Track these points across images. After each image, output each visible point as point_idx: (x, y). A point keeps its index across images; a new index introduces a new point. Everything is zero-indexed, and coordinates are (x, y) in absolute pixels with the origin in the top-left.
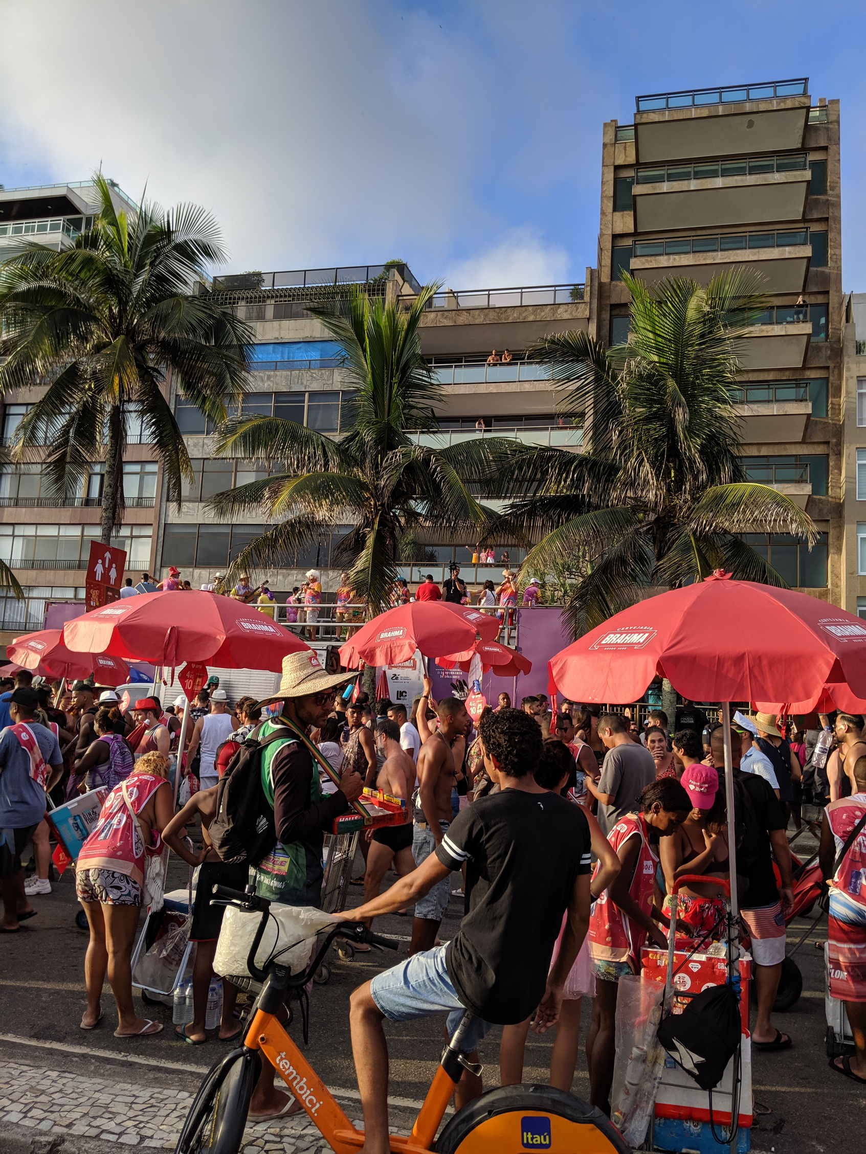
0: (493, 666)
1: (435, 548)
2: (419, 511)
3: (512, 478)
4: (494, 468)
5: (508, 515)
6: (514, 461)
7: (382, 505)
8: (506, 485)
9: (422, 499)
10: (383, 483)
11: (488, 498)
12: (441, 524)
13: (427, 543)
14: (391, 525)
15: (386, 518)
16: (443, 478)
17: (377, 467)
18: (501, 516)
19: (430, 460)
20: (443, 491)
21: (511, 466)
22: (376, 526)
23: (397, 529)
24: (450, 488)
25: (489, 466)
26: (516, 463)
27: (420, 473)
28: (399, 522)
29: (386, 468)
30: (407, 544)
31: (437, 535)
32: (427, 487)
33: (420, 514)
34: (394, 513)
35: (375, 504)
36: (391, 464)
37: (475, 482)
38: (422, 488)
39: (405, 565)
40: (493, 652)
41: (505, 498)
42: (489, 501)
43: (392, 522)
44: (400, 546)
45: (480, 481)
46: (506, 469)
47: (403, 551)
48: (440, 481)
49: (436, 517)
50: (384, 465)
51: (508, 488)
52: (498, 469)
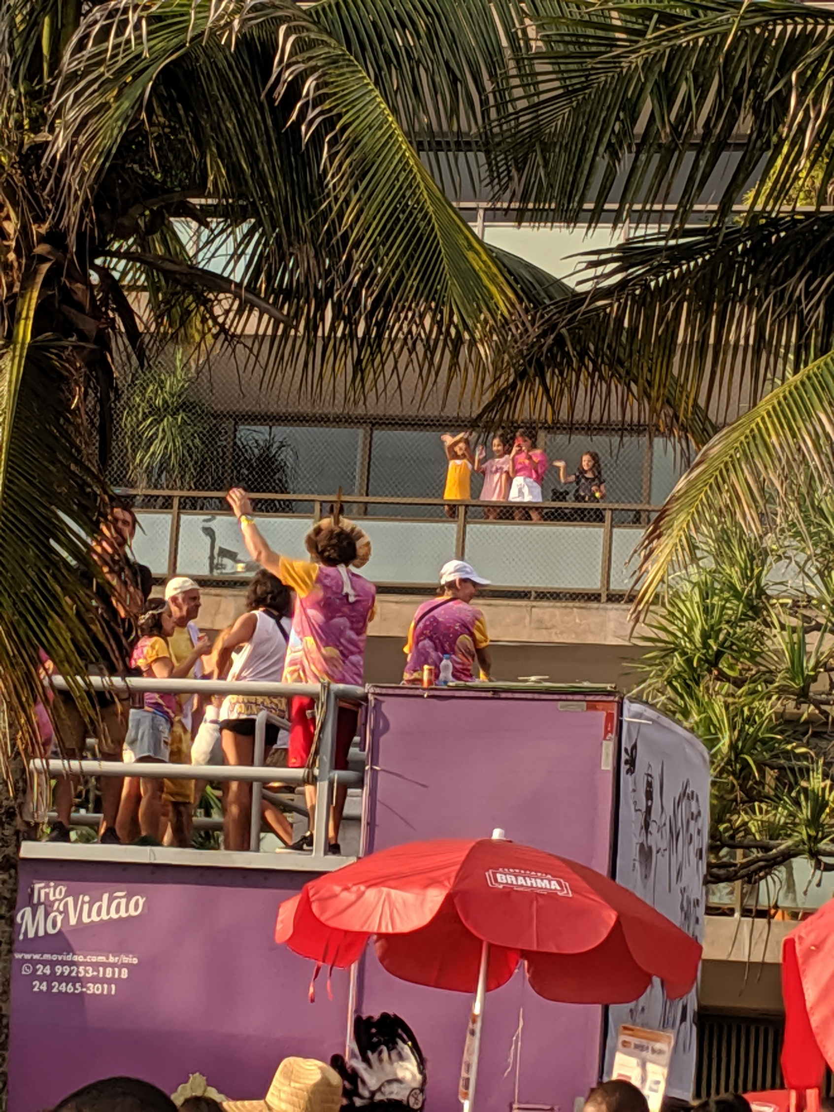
0: (525, 954)
1: (281, 432)
2: (216, 266)
3: (626, 132)
4: (550, 87)
5: (608, 293)
6: (636, 60)
7: (56, 238)
8: (602, 163)
9: (233, 216)
10: (61, 144)
11: (520, 217)
12: (312, 326)
13: (245, 407)
14: (89, 325)
15: (67, 296)
16: (329, 123)
17: (34, 72)
18: (578, 299)
19: (270, 47)
20: (330, 181)
21: (624, 80)
22: (25, 330)
23: (119, 344)
24: (361, 171)
25: (529, 79)
26: (648, 66)
27: (225, 105)
28: (128, 314)
29: (73, 78)
30: (157, 413)
31: (292, 375)
32: (254, 161)
33: (219, 283)
34: (104, 273)
35: (24, 231)
36: (97, 61)
37: (462, 144)
38: (234, 172)
39: (150, 503)
40: (534, 895)
41: (595, 217)
42: (527, 231)
43: (97, 313)
44: (127, 421)
45: (487, 144)
46: (603, 91)
47: (141, 442)
48: (317, 140)
49: (288, 294)
50: (68, 64)
51: (610, 173)
52: (569, 93)
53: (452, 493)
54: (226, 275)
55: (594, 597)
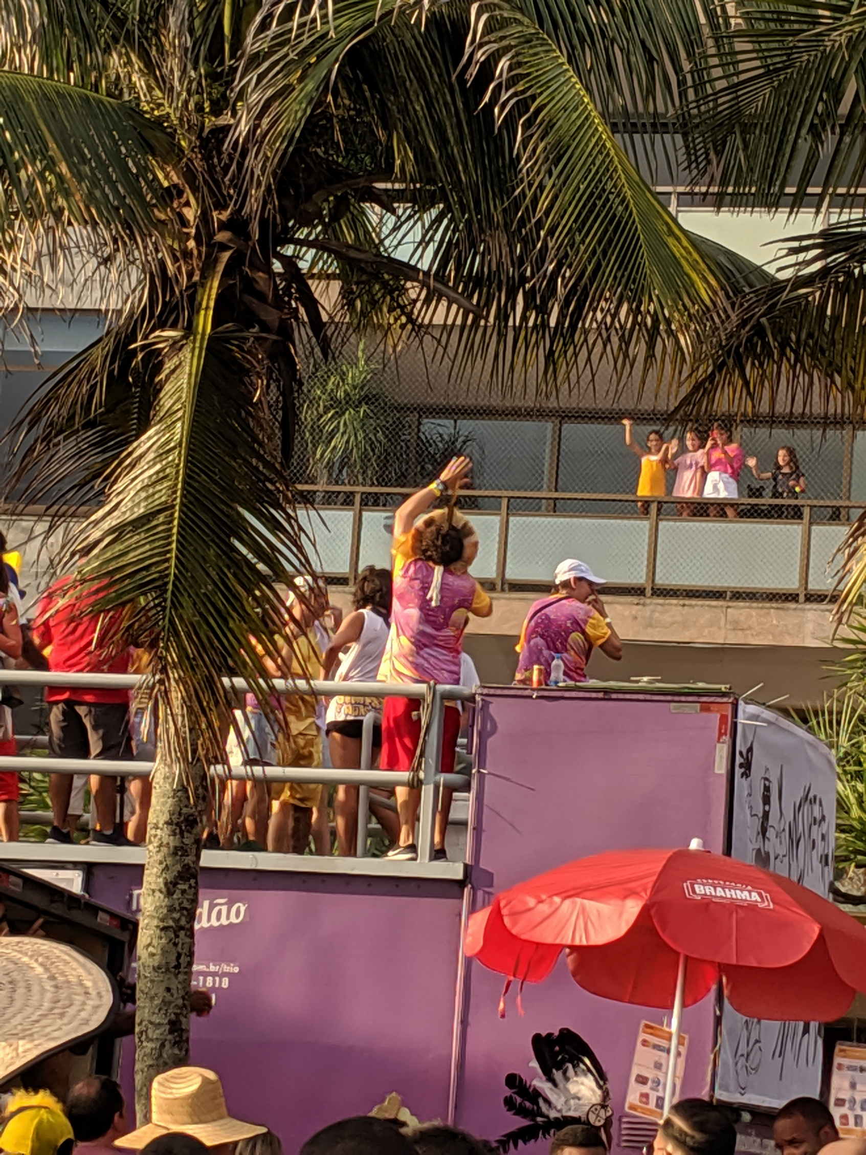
0: (723, 968)
1: (467, 426)
2: (402, 254)
3: (830, 113)
4: (750, 66)
5: (809, 281)
6: (840, 38)
7: (237, 225)
8: (804, 146)
9: (421, 202)
10: (243, 128)
11: (718, 202)
12: (503, 316)
13: (431, 400)
14: (272, 316)
15: (249, 285)
16: (522, 106)
17: (215, 53)
18: (777, 287)
19: (461, 27)
20: (524, 165)
21: (828, 58)
22: (205, 321)
23: (303, 335)
24: (557, 154)
25: (729, 58)
26: (852, 45)
27: (413, 86)
28: (312, 304)
29: (256, 59)
30: (338, 406)
31: (482, 367)
32: (443, 142)
33: (407, 271)
34: (290, 263)
35: (205, 217)
36: (281, 41)
37: (658, 126)
38: (422, 156)
39: (330, 499)
40: (734, 907)
41: (798, 202)
42: (725, 215)
43: (279, 303)
44: (307, 415)
45: (684, 126)
46: (807, 70)
47: (322, 437)
48: (510, 123)
49: (477, 281)
50: (251, 44)
51: (813, 157)
52: (770, 72)
53: (644, 490)
54: (413, 263)
55: (791, 597)
